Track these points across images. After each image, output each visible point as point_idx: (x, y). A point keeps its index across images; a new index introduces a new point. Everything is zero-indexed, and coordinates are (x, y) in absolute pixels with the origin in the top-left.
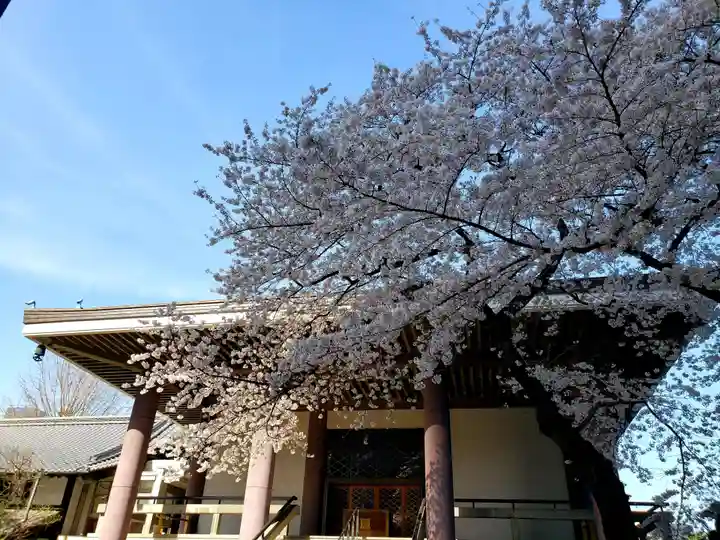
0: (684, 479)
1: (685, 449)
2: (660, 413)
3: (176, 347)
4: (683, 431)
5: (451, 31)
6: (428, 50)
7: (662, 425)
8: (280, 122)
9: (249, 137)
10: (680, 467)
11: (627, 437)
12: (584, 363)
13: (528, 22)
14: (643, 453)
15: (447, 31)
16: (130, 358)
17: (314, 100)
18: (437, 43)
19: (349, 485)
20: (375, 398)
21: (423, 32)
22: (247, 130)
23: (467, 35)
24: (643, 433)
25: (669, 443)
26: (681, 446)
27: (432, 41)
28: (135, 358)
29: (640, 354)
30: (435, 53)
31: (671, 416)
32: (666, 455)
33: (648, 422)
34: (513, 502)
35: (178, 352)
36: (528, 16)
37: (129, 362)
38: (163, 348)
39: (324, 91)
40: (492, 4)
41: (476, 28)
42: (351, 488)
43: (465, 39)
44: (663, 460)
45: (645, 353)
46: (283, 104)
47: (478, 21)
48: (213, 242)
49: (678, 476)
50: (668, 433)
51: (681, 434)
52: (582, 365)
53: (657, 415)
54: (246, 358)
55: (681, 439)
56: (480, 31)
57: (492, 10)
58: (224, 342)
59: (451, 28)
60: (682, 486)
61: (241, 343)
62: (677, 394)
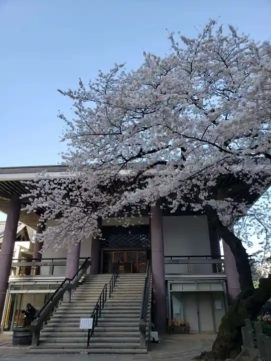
0: (266, 246)
1: (268, 234)
2: (260, 219)
3: (44, 191)
4: (268, 226)
5: (185, 39)
6: (173, 47)
7: (260, 224)
8: (98, 80)
9: (81, 87)
10: (265, 241)
11: (245, 229)
12: (229, 198)
13: (221, 35)
14: (251, 236)
15: (184, 39)
16: (21, 196)
17: (116, 70)
18: (177, 44)
19: (113, 251)
20: (134, 213)
21: (171, 38)
22: (81, 83)
23: (193, 41)
24: (251, 228)
25: (262, 232)
26: (266, 233)
27: (175, 43)
28: (23, 196)
29: (251, 193)
30: (176, 49)
31: (264, 221)
32: (260, 236)
33: (254, 223)
34: (189, 257)
35: (45, 194)
36: (221, 32)
37: (20, 198)
38: (38, 192)
39: (122, 66)
40: (207, 26)
41: (198, 38)
42: (113, 252)
43: (192, 43)
44: (259, 238)
45: (253, 193)
46: (100, 71)
47: (198, 34)
48: (64, 140)
49: (264, 245)
50: (262, 227)
51: (267, 228)
52: (229, 199)
53: (259, 220)
54: (76, 196)
55: (267, 230)
56: (199, 40)
57: (206, 29)
58: (67, 189)
59: (186, 37)
60: (265, 249)
61: (74, 189)
62: (267, 211)
